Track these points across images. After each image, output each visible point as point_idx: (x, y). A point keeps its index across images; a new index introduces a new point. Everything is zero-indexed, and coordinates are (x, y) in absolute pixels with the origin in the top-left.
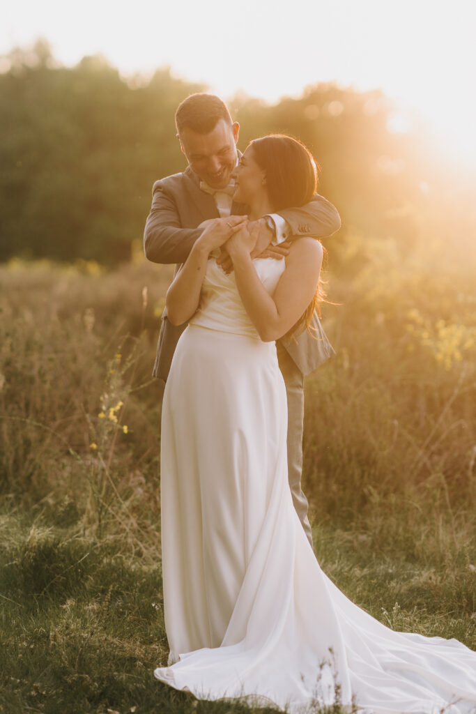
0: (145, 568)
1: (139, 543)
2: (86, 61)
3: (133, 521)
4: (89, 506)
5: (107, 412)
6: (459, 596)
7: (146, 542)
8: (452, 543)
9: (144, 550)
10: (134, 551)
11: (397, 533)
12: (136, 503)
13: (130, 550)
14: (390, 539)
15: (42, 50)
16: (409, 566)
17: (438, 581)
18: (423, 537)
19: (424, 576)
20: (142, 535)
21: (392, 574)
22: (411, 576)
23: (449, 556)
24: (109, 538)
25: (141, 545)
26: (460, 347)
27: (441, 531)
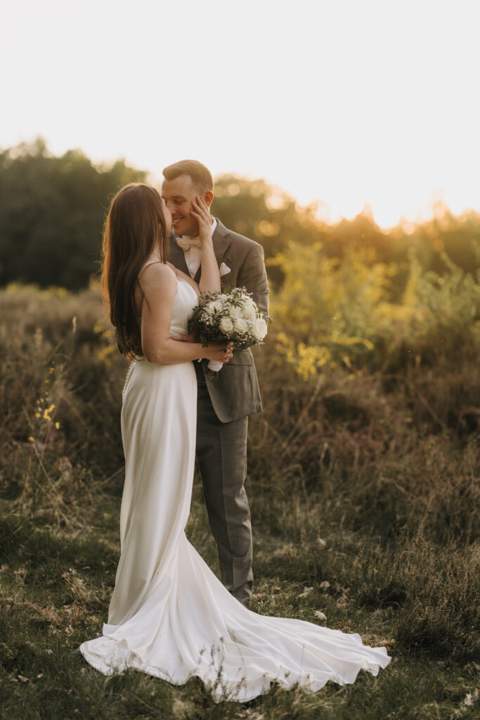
0: (67, 536)
1: (63, 515)
2: (69, 153)
3: (60, 498)
4: (27, 485)
5: (42, 413)
6: (311, 568)
7: (70, 514)
8: (306, 521)
9: (67, 521)
10: (59, 521)
11: (264, 510)
12: (64, 484)
13: (56, 521)
14: (260, 516)
15: (41, 145)
16: (273, 539)
17: (295, 554)
18: (284, 515)
19: (285, 549)
20: (66, 509)
21: (259, 546)
22: (274, 548)
23: (303, 531)
24: (41, 512)
25: (65, 518)
26: (315, 363)
27: (298, 510)
